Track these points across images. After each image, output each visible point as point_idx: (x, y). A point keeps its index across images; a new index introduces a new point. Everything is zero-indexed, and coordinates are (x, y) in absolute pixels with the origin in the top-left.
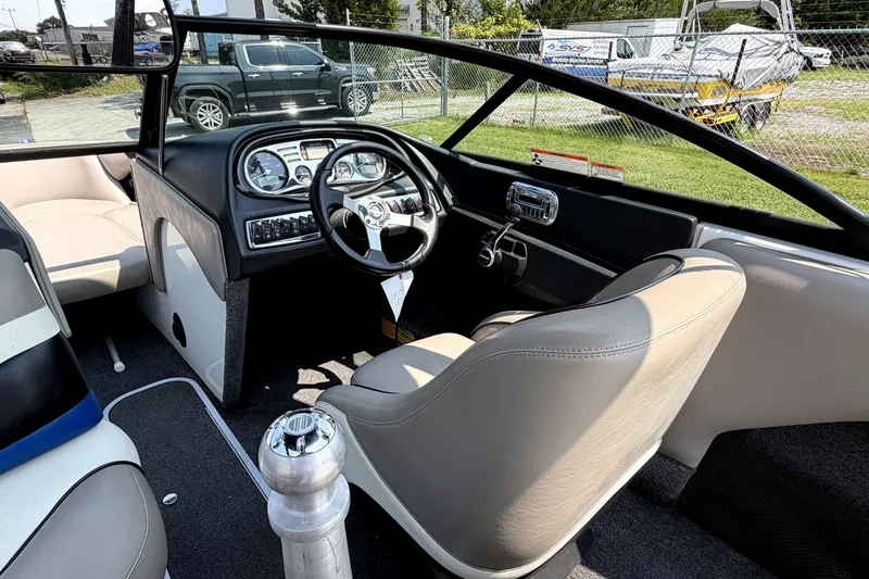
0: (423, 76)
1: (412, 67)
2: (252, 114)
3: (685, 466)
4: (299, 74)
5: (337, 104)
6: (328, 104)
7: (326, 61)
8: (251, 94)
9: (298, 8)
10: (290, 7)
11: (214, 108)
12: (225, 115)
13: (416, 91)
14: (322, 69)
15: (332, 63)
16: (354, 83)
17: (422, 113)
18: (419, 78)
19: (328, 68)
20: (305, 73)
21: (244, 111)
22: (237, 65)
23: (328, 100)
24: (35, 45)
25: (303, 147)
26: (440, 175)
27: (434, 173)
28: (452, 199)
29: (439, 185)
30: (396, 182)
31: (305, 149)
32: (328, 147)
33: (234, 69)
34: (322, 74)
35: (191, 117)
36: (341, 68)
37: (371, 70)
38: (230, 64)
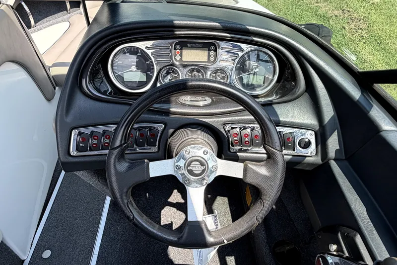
25: (178, 47)
26: (336, 115)
27: (328, 111)
28: (337, 151)
29: (328, 129)
30: (274, 106)
31: (181, 49)
32: (209, 50)
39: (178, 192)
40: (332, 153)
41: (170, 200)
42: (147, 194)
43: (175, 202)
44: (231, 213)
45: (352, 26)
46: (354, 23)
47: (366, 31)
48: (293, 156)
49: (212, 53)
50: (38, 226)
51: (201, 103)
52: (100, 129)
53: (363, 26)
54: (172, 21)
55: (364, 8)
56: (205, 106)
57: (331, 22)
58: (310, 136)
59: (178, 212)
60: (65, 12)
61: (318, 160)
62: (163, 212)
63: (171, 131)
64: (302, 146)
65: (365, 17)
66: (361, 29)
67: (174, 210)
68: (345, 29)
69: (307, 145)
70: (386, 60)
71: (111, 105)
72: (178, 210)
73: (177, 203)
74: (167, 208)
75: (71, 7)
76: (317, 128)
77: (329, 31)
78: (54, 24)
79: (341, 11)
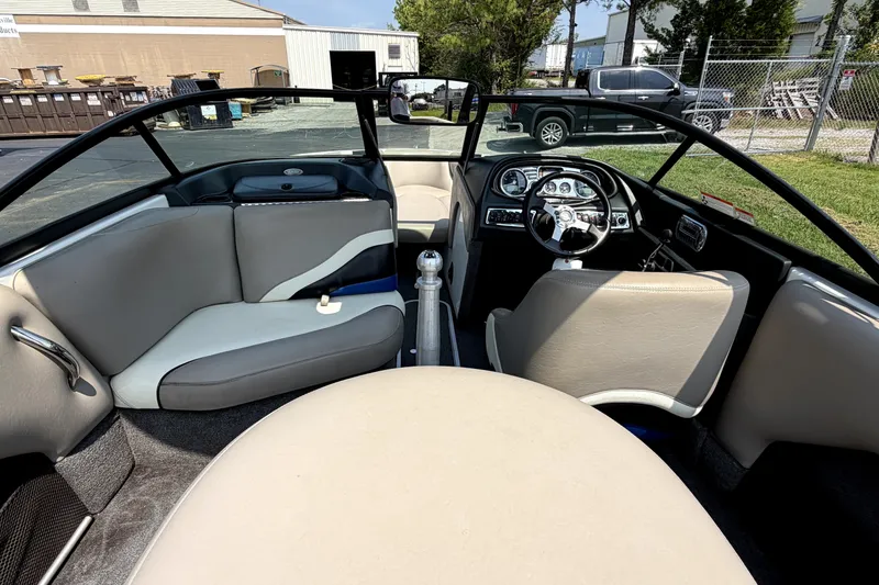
0: (806, 103)
1: (793, 91)
2: (587, 134)
3: (738, 463)
4: (644, 98)
7: (676, 86)
8: (592, 117)
9: (669, 32)
10: (660, 32)
11: (557, 127)
12: (564, 133)
13: (789, 118)
14: (670, 94)
15: (683, 87)
16: (696, 110)
17: (782, 145)
18: (798, 105)
19: (677, 92)
20: (650, 96)
21: (583, 131)
22: (587, 89)
24: (430, 101)
26: (638, 201)
27: (633, 199)
28: (641, 221)
29: (634, 209)
31: (542, 172)
33: (584, 92)
34: (669, 98)
35: (536, 133)
36: (691, 92)
37: (728, 95)
38: (583, 88)
40: (639, 223)
48: (616, 230)
58: (625, 215)
61: (632, 230)
64: (621, 222)
69: (623, 221)
76: (628, 210)
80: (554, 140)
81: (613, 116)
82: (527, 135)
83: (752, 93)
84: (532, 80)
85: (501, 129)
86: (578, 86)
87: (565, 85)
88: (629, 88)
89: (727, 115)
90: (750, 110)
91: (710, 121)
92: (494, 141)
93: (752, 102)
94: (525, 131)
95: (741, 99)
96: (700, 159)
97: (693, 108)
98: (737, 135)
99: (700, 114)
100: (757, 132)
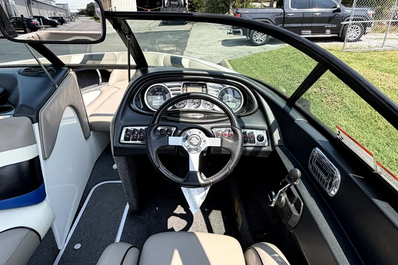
4: (318, 14)
5: (338, 34)
6: (331, 34)
7: (338, 6)
8: (286, 25)
14: (334, 12)
15: (343, 7)
16: (350, 22)
19: (339, 10)
20: (322, 13)
22: (283, 8)
23: (333, 31)
25: (185, 86)
26: (276, 120)
27: (272, 118)
28: (279, 141)
29: (273, 128)
30: (242, 118)
31: (187, 87)
32: (203, 88)
33: (281, 10)
34: (334, 14)
35: (250, 36)
36: (347, 10)
37: (371, 12)
38: (280, 8)
39: (182, 206)
40: (276, 142)
41: (175, 212)
42: (157, 208)
43: (179, 213)
44: (224, 221)
45: (329, 99)
46: (330, 97)
47: (340, 103)
48: (255, 147)
49: (204, 89)
50: (71, 228)
51: (198, 117)
52: (138, 128)
53: (338, 99)
54: (182, 71)
55: (337, 86)
56: (201, 119)
57: (311, 97)
58: (263, 134)
59: (181, 220)
60: (97, 85)
61: (270, 148)
62: (169, 219)
63: (180, 131)
64: (259, 139)
65: (338, 93)
66: (336, 101)
67: (178, 218)
68: (323, 101)
69: (261, 139)
70: (359, 125)
71: (146, 116)
72: (181, 218)
73: (181, 214)
74: (172, 217)
75: (103, 81)
76: (267, 128)
77: (307, 101)
78: (89, 92)
79: (319, 89)
80: (261, 41)
81: (300, 25)
82: (245, 37)
83: (385, 11)
84: (254, 4)
85: (230, 33)
86: (277, 7)
87: (271, 6)
88: (309, 8)
89: (370, 25)
90: (384, 22)
91: (359, 28)
92: (226, 40)
93: (386, 16)
94: (244, 35)
95: (379, 15)
96: (352, 53)
97: (348, 20)
98: (376, 37)
99: (353, 24)
100: (388, 36)
